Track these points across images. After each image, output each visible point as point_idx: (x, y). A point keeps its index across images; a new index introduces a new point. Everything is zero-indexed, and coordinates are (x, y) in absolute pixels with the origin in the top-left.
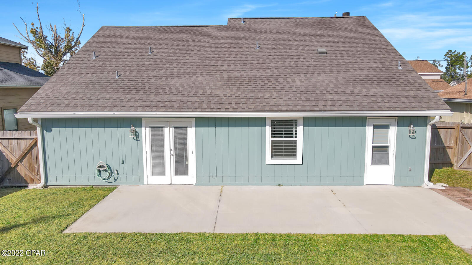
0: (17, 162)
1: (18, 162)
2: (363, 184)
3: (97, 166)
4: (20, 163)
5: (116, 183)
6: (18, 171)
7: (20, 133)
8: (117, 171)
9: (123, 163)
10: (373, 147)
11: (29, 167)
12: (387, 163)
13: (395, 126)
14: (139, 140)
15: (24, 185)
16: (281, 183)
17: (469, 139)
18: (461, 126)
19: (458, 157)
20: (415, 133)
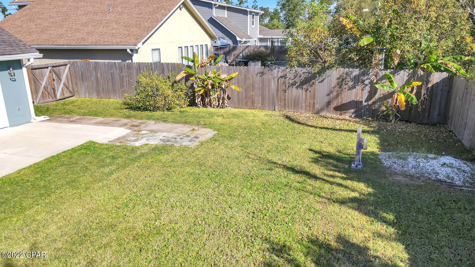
17: (39, 78)
18: (31, 67)
19: (35, 95)
20: (14, 75)
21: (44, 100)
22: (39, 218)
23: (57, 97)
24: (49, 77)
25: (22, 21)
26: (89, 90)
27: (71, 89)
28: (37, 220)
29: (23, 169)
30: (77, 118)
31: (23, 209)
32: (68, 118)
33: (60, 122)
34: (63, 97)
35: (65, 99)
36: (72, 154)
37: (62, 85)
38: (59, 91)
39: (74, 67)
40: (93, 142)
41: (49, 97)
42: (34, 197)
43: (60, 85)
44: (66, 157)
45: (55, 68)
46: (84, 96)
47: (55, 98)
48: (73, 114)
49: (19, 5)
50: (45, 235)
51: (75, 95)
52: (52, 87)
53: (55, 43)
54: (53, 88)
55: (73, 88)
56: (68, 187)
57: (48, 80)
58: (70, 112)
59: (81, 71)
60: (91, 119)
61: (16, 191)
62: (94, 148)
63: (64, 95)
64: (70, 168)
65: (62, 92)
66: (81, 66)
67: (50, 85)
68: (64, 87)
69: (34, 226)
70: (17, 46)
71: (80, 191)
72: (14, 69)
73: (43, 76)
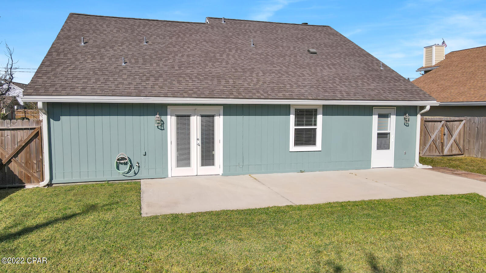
0: (10, 158)
1: (12, 158)
2: (370, 168)
3: (117, 158)
4: (14, 158)
5: (137, 177)
6: (11, 169)
7: (16, 123)
8: (138, 163)
9: (145, 155)
10: (378, 134)
11: (26, 163)
12: (388, 148)
13: (394, 115)
14: (164, 129)
15: (17, 185)
16: (303, 170)
17: (430, 131)
18: (424, 119)
19: (423, 147)
20: (409, 121)
21: (430, 153)
22: (404, 239)
23: (444, 152)
24: (440, 131)
25: (426, 83)
26: (483, 150)
27: (461, 147)
28: (402, 240)
29: (398, 198)
30: (462, 172)
31: (390, 228)
32: (452, 171)
33: (443, 172)
34: (451, 154)
35: (452, 155)
36: (450, 199)
37: (452, 141)
38: (447, 147)
39: (470, 123)
40: (478, 195)
41: (436, 150)
42: (403, 222)
43: (450, 141)
44: (443, 200)
45: (448, 123)
46: (475, 156)
47: (442, 153)
48: (459, 168)
49: (426, 70)
50: (407, 254)
51: (465, 153)
52: (441, 141)
53: (453, 101)
54: (441, 143)
55: (464, 146)
56: (439, 224)
57: (439, 134)
58: (457, 167)
59: (478, 128)
60: (479, 176)
61: (388, 212)
62: (478, 200)
63: (452, 151)
64: (446, 210)
65: (450, 148)
66: (479, 122)
67: (440, 138)
68: (454, 143)
69: (398, 243)
70: (417, 94)
71: (452, 232)
72: (410, 115)
73: (434, 129)
